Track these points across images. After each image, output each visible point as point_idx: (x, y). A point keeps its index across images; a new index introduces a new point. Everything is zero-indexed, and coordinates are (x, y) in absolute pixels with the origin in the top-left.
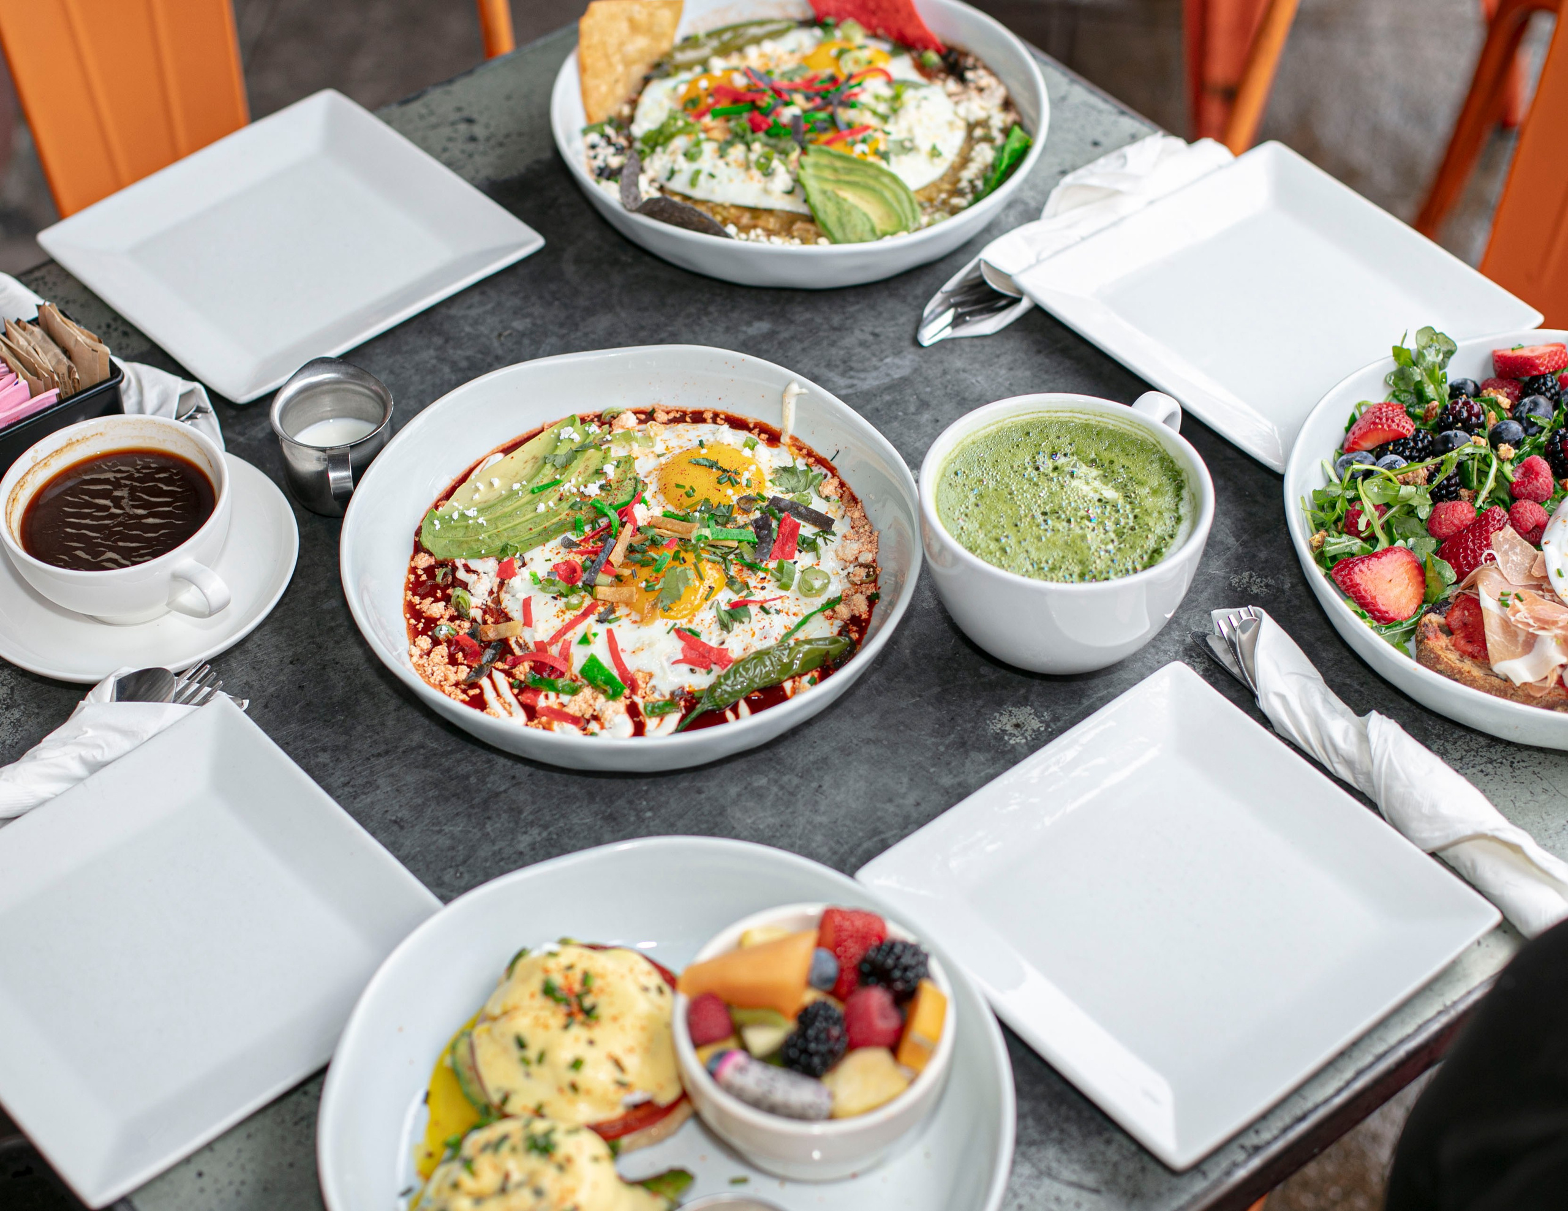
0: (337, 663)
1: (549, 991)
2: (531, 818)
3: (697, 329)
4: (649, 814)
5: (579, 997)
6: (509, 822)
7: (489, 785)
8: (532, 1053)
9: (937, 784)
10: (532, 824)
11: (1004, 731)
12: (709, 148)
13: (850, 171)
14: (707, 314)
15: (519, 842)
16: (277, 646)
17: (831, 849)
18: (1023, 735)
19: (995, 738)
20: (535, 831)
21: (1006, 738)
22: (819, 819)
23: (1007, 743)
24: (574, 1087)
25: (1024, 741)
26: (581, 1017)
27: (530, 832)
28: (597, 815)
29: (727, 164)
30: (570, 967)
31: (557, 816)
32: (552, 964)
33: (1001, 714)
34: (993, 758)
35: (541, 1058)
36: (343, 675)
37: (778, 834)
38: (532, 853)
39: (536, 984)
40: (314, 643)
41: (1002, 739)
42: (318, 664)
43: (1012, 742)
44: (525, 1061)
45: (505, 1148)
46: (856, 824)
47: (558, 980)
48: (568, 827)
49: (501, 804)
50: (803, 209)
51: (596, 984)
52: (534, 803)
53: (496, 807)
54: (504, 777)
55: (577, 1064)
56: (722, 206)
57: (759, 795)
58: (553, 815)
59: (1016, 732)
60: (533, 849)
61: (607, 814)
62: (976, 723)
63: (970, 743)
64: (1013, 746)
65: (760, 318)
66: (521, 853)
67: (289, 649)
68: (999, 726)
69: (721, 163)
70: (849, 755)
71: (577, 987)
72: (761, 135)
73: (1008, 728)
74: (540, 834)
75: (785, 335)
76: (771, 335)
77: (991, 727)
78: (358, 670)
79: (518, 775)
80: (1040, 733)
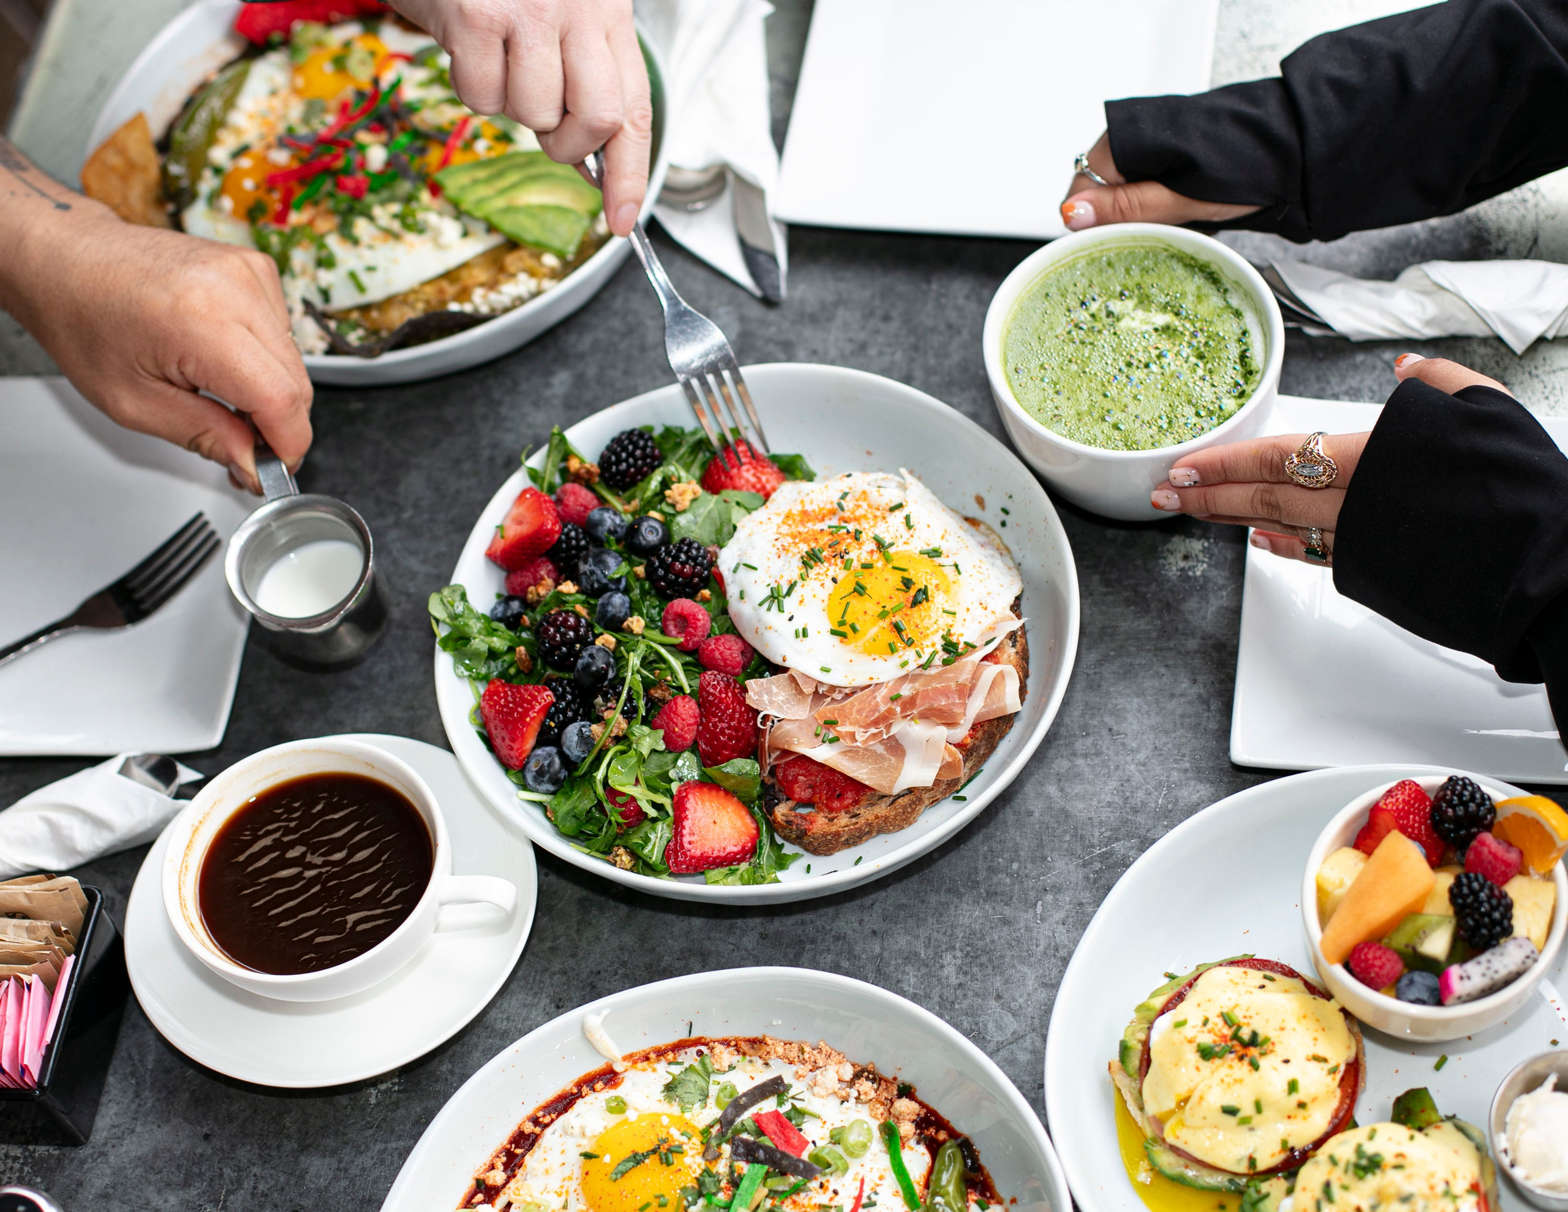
0: (599, 973)
1: (1206, 1053)
2: (930, 951)
3: (508, 424)
4: (1015, 866)
5: (1236, 1037)
6: (919, 970)
7: (864, 956)
8: (1247, 1109)
9: (1188, 653)
10: (938, 955)
11: (1182, 570)
12: (334, 242)
13: (500, 174)
14: (499, 403)
15: (947, 978)
16: (525, 1005)
17: (1179, 770)
18: (1198, 561)
19: (1184, 581)
20: (948, 958)
21: (1191, 574)
22: (1141, 756)
23: (1195, 578)
24: (1302, 1105)
25: (1205, 566)
26: (1253, 1051)
27: (945, 963)
28: (978, 903)
29: (371, 247)
30: (1206, 1022)
31: (949, 932)
32: (1188, 1031)
33: (1165, 558)
34: (1201, 598)
35: (1258, 1107)
36: (617, 977)
37: (1128, 794)
38: (969, 977)
39: (1193, 1057)
40: (554, 974)
41: (1189, 578)
42: (583, 988)
43: (1198, 573)
44: (1245, 1121)
45: (1336, 1190)
46: (1173, 735)
47: (1207, 1039)
48: (968, 931)
49: (893, 962)
50: (494, 240)
51: (1238, 1016)
52: (917, 937)
53: (892, 968)
54: (865, 938)
55: (1293, 1087)
56: (413, 291)
57: (1075, 776)
58: (945, 933)
59: (1191, 563)
60: (966, 973)
61: (984, 895)
62: (1156, 580)
63: (1171, 600)
64: (1203, 576)
65: (550, 373)
66: (960, 985)
67: (540, 999)
68: (1174, 569)
69: (363, 251)
70: (1099, 686)
71: (1227, 1032)
72: (369, 198)
73: (1182, 564)
74: (955, 957)
75: (592, 371)
76: (580, 380)
77: (1170, 574)
78: (625, 962)
79: (875, 927)
80: (1209, 549)
